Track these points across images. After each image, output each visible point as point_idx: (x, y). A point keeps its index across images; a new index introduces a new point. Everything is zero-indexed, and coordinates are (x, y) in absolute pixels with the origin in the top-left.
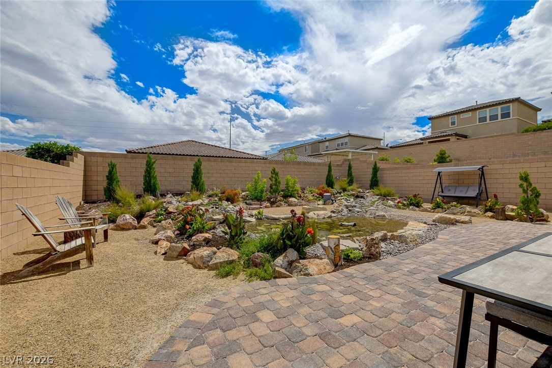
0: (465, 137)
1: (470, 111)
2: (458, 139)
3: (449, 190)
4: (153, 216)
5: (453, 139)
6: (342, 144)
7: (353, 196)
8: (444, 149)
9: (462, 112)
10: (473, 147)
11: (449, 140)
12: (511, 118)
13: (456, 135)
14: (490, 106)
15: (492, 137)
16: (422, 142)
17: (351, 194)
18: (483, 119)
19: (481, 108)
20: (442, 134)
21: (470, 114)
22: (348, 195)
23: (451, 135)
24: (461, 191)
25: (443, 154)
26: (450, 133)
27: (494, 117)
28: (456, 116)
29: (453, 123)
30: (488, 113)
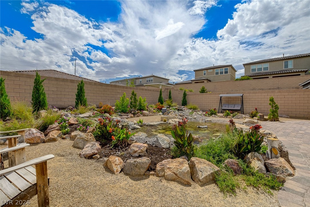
0: (210, 81)
1: (212, 69)
2: (207, 82)
3: (225, 106)
4: (57, 128)
5: (205, 81)
6: (149, 81)
7: (177, 109)
8: (204, 86)
9: (209, 69)
10: (216, 86)
11: (204, 82)
12: (228, 74)
13: (207, 80)
14: (220, 67)
15: (224, 82)
16: (191, 82)
17: (175, 108)
18: (217, 73)
19: (217, 68)
20: (201, 79)
21: (211, 70)
22: (174, 109)
23: (205, 80)
24: (231, 107)
25: (203, 89)
26: (204, 78)
27: (221, 73)
28: (206, 71)
29: (205, 74)
30: (219, 70)
